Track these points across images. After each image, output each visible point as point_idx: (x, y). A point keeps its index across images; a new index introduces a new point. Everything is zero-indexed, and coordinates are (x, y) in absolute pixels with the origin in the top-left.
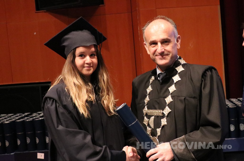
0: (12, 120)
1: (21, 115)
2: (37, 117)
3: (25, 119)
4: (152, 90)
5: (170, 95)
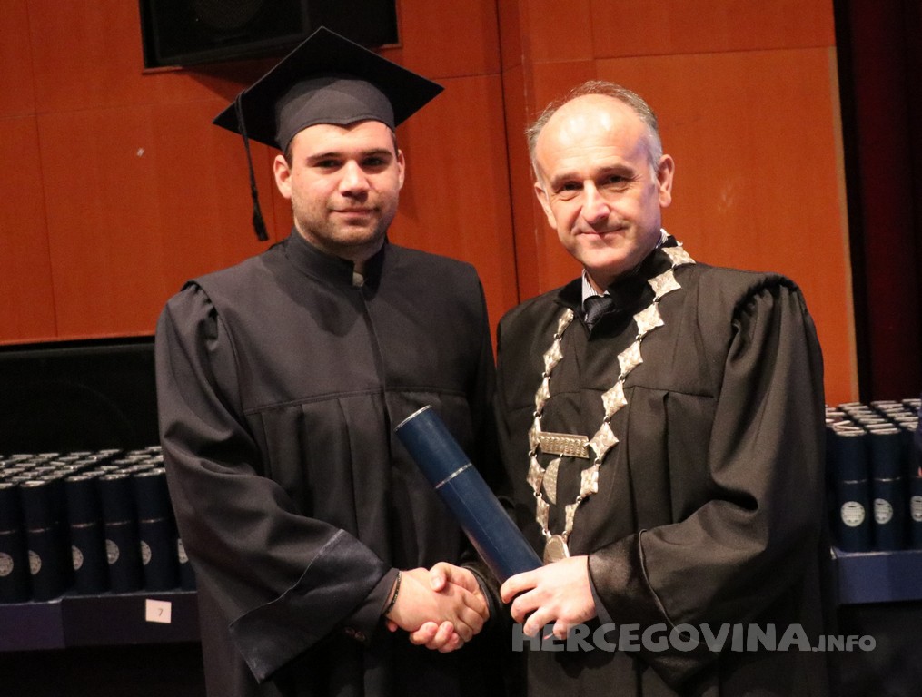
1: (87, 456)
2: (145, 467)
4: (561, 357)
5: (621, 382)
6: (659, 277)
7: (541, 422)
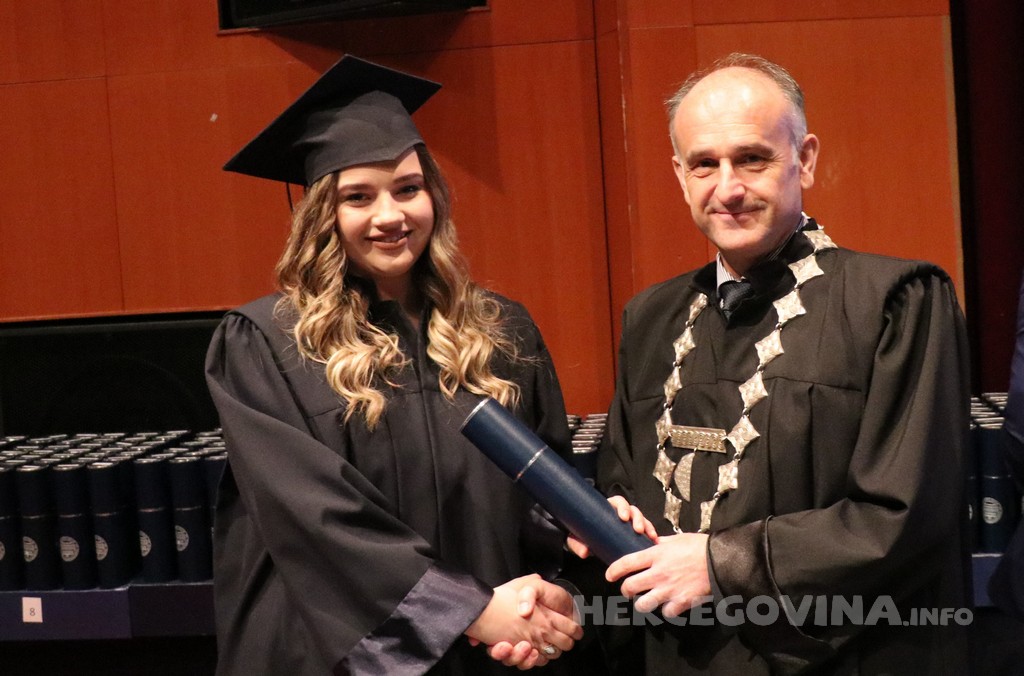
0: (122, 458)
1: (154, 436)
2: (216, 450)
3: (172, 455)
4: (694, 346)
5: (760, 373)
6: (800, 262)
7: (672, 414)
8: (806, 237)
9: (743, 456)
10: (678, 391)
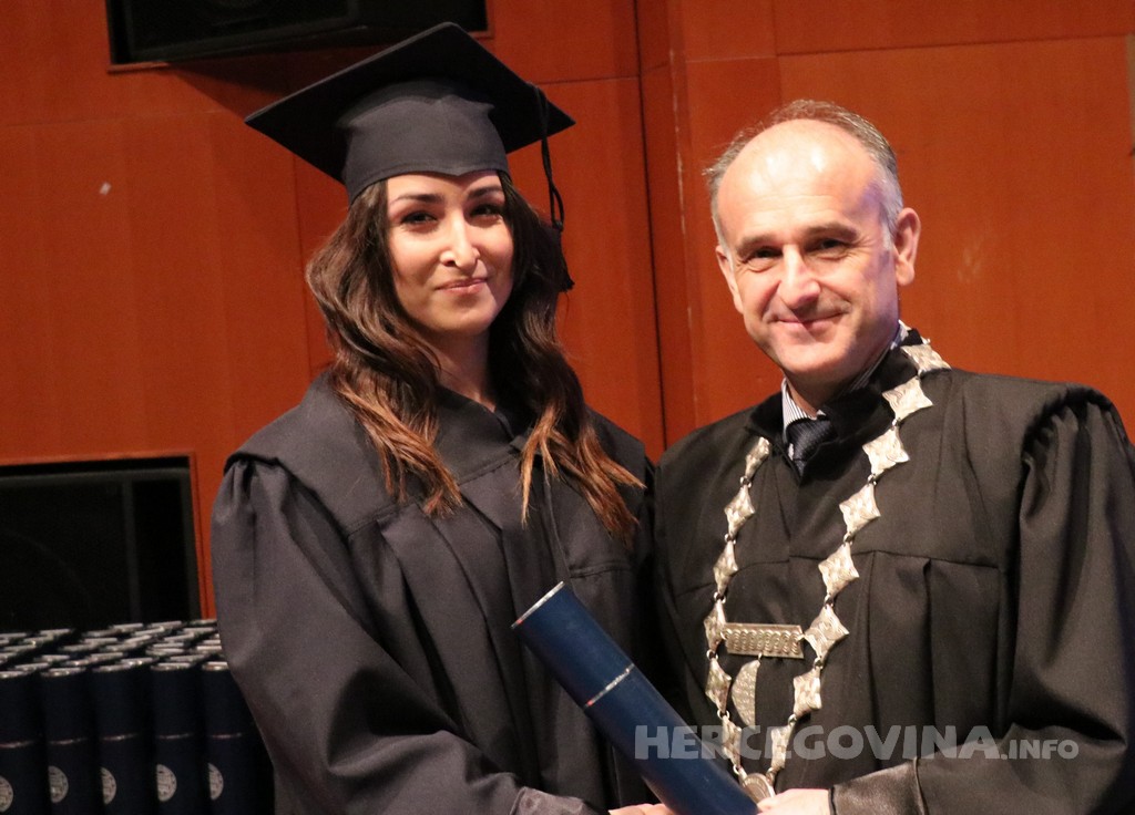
2: (109, 656)
3: (45, 665)
4: (752, 511)
5: (847, 544)
6: (899, 389)
7: (725, 607)
8: (906, 355)
9: (826, 662)
10: (733, 575)
